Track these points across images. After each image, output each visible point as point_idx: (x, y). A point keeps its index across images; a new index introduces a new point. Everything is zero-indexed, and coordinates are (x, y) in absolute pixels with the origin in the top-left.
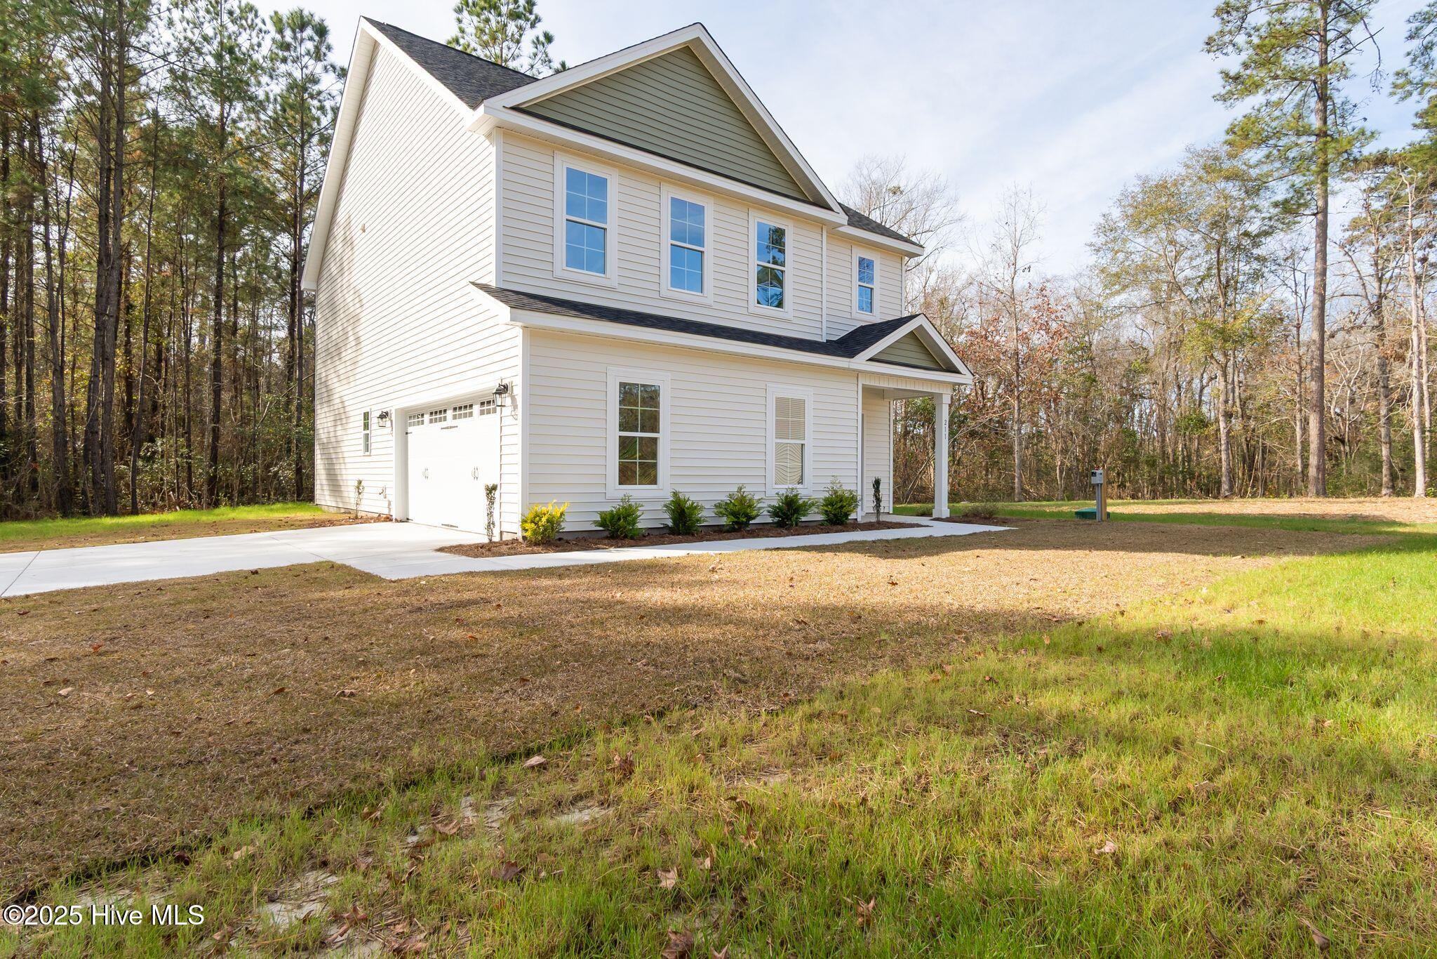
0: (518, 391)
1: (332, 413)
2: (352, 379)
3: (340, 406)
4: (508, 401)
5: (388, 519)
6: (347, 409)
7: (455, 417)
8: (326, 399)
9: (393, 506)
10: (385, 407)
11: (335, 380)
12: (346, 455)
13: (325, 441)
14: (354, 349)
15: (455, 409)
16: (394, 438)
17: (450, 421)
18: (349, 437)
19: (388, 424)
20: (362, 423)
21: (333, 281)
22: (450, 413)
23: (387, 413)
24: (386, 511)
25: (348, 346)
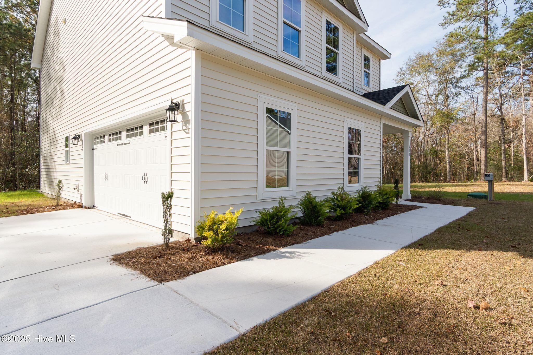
0: (190, 108)
1: (49, 139)
2: (59, 117)
3: (53, 134)
4: (179, 118)
5: (80, 206)
6: (57, 135)
7: (128, 136)
8: (46, 131)
9: (83, 198)
10: (77, 132)
11: (50, 119)
12: (56, 163)
13: (45, 155)
14: (60, 98)
15: (128, 130)
16: (83, 153)
17: (124, 139)
18: (58, 152)
19: (80, 143)
20: (64, 144)
21: (49, 60)
22: (124, 134)
23: (79, 136)
24: (78, 201)
25: (57, 97)
